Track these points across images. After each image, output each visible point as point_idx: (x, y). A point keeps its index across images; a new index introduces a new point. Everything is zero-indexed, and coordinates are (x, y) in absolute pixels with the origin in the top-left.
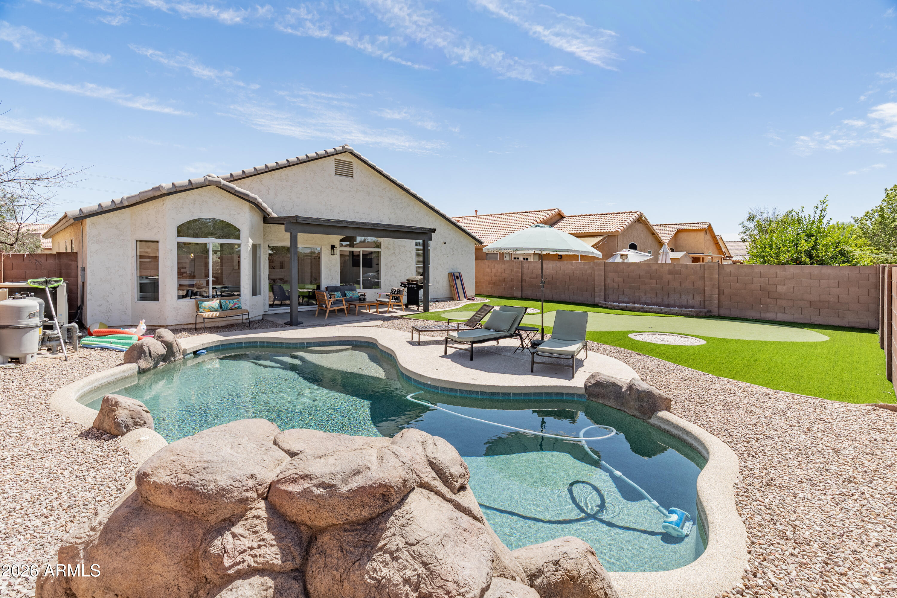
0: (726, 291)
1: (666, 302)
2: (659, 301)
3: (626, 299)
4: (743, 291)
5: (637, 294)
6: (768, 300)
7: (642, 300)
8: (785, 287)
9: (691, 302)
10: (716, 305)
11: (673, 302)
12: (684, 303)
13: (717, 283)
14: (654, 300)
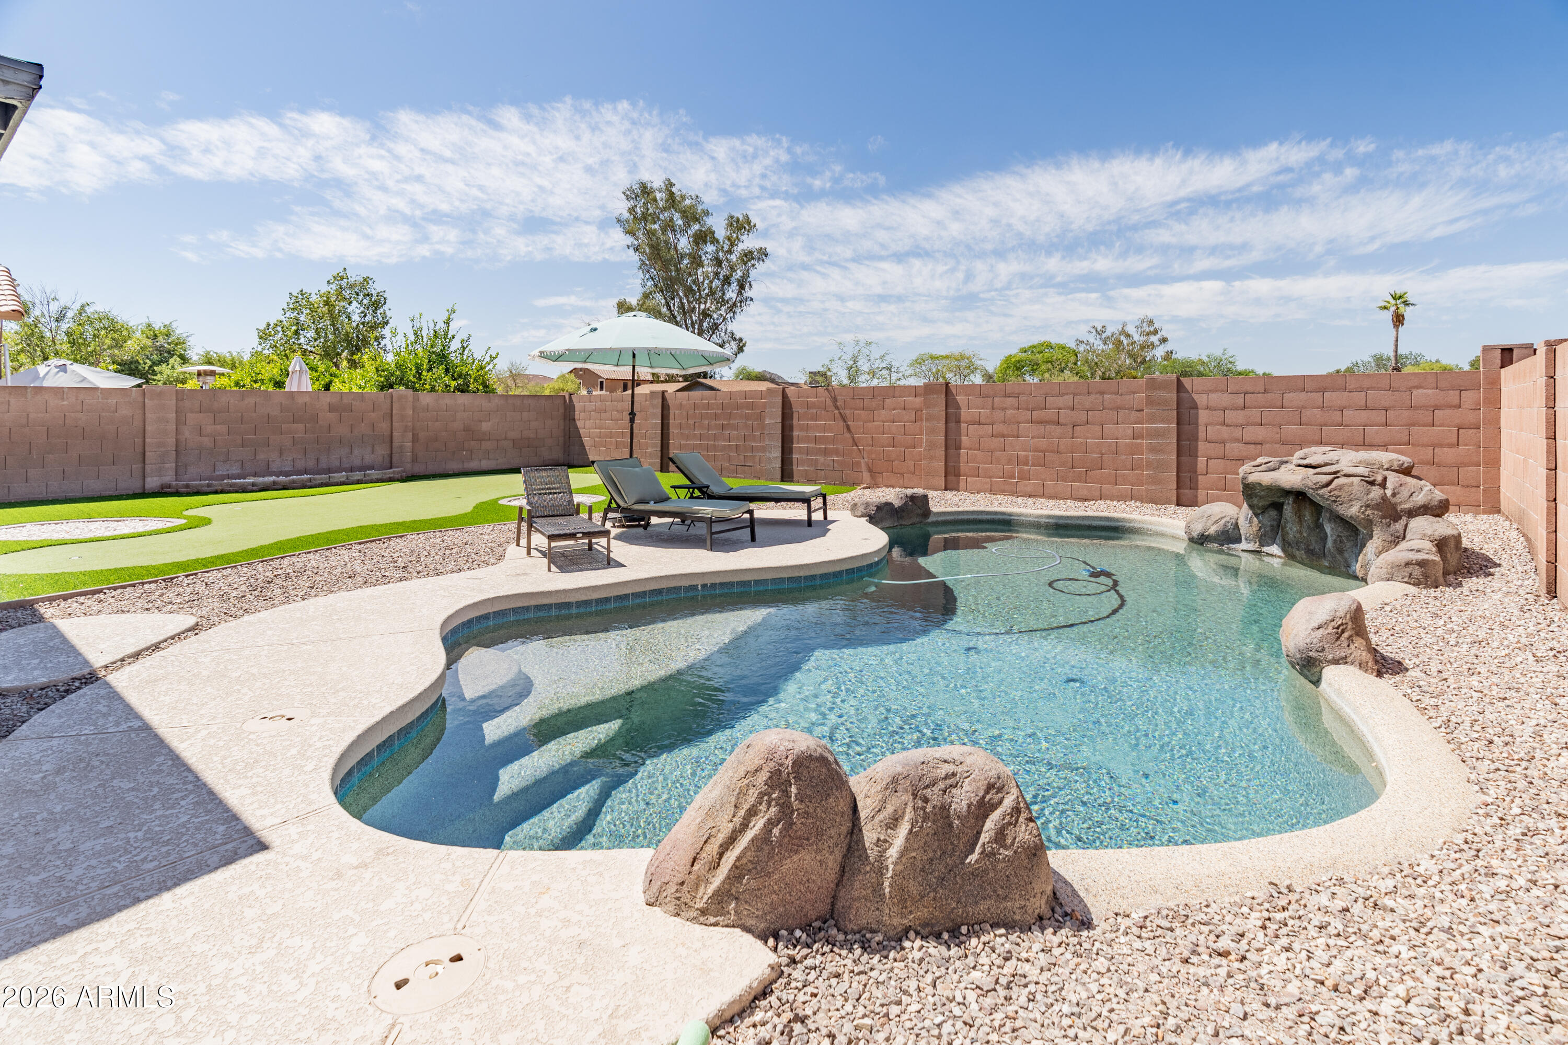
0: (422, 435)
1: (324, 464)
2: (311, 464)
3: (235, 470)
4: (444, 433)
5: (261, 456)
6: (473, 443)
7: (274, 467)
8: (489, 424)
9: (369, 459)
10: (409, 460)
11: (338, 464)
12: (357, 462)
13: (410, 424)
14: (300, 464)
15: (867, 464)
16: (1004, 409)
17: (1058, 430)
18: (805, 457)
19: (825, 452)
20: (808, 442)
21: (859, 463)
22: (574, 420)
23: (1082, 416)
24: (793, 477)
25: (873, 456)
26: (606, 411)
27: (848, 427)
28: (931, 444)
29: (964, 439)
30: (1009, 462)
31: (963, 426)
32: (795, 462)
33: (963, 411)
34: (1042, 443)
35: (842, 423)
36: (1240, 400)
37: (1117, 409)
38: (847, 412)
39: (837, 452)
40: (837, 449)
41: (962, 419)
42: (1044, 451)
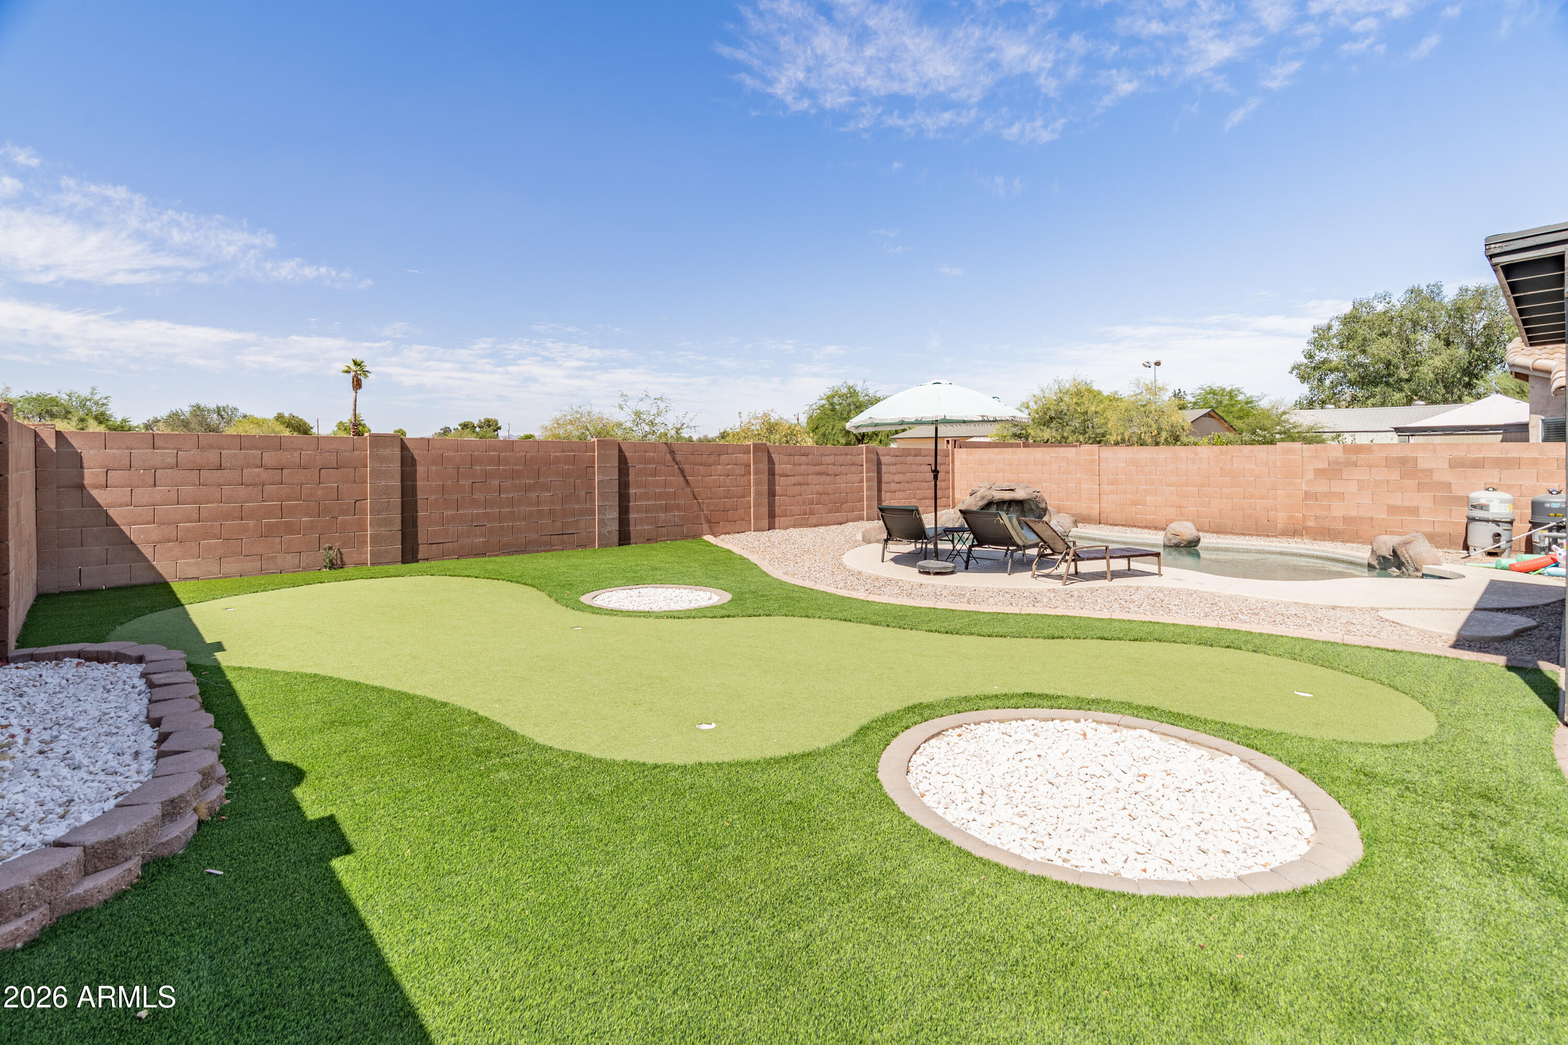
15: (706, 516)
16: (800, 465)
17: (828, 479)
18: (643, 515)
19: (666, 509)
20: (648, 500)
21: (698, 516)
22: (82, 487)
23: (838, 469)
24: (630, 539)
25: (712, 508)
26: (220, 468)
27: (687, 482)
28: (758, 493)
29: (777, 488)
30: (804, 503)
31: (777, 477)
32: (632, 522)
33: (776, 466)
34: (820, 488)
35: (682, 478)
36: (894, 460)
37: (853, 464)
38: (687, 468)
39: (678, 507)
40: (678, 504)
41: (776, 472)
42: (821, 494)
